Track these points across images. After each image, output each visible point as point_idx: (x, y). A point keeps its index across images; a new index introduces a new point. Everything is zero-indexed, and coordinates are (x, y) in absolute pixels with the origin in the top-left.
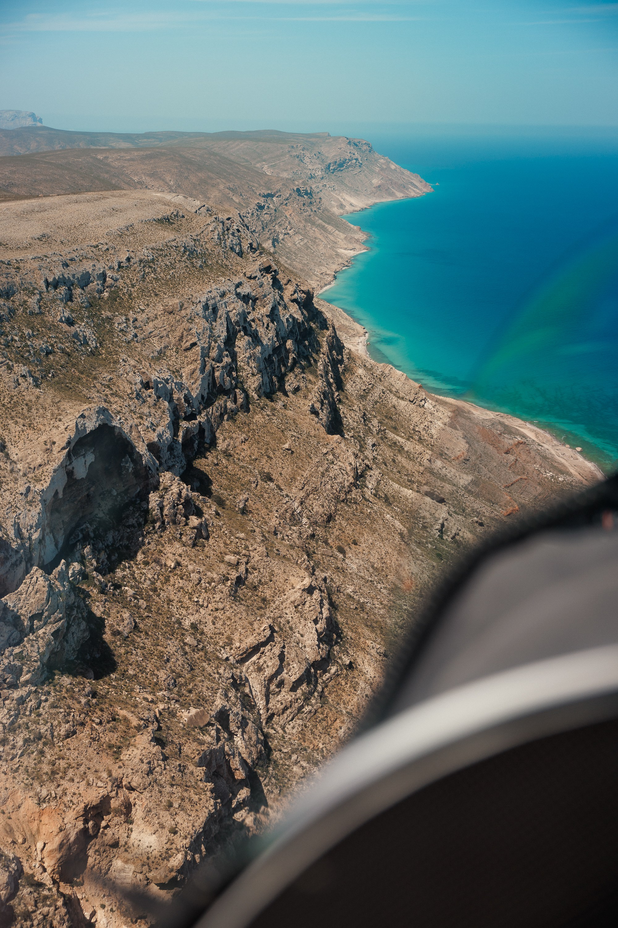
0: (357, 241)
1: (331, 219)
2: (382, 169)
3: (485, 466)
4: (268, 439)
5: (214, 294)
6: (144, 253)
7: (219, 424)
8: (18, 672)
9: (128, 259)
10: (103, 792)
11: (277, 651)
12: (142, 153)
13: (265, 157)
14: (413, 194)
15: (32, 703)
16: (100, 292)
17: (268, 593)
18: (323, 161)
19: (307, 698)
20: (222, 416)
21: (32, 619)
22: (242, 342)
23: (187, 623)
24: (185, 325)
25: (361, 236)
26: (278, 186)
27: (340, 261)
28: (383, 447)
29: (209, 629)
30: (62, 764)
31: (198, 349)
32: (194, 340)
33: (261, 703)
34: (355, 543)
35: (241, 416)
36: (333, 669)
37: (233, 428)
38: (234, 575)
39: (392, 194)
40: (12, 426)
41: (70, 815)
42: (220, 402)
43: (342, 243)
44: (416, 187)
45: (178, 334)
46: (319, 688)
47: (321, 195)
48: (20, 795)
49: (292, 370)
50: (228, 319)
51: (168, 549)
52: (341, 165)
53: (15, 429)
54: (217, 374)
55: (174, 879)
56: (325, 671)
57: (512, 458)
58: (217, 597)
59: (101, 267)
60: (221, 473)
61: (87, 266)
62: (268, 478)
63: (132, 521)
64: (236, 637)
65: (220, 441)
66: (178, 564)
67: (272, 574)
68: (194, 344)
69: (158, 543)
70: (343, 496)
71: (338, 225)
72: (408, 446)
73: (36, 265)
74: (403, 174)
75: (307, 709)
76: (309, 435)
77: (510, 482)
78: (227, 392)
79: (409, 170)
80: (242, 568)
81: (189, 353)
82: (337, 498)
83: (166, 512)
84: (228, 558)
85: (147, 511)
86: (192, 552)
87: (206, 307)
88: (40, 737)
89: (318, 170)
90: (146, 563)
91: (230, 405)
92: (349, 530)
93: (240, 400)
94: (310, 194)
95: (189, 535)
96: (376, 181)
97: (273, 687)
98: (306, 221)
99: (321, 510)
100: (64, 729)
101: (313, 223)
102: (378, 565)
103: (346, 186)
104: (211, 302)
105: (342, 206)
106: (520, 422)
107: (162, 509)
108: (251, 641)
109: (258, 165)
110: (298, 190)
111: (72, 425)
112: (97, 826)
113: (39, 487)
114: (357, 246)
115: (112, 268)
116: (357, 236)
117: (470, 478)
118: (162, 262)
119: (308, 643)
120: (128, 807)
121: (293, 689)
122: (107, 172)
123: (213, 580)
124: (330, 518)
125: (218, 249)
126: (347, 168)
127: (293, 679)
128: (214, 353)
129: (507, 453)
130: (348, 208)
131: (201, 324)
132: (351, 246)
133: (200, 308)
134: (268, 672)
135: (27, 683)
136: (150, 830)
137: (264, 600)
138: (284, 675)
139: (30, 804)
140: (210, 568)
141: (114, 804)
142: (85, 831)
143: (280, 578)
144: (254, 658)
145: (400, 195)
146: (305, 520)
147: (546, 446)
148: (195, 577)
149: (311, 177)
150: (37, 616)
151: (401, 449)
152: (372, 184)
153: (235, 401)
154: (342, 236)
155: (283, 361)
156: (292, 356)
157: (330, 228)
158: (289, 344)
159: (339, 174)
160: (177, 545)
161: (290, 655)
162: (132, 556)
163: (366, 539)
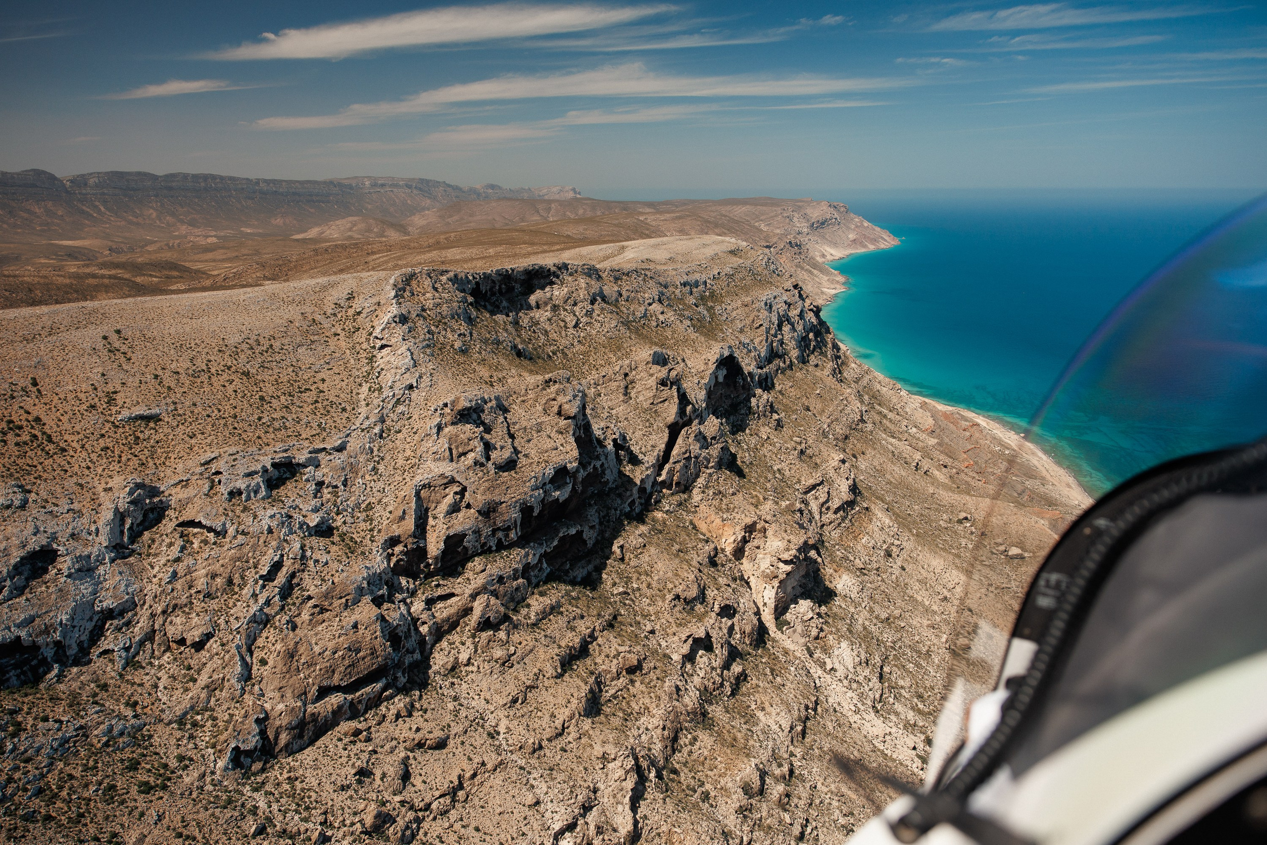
0: (838, 282)
1: (815, 266)
2: (857, 227)
3: (947, 436)
4: (805, 387)
5: (770, 296)
6: (728, 270)
7: (776, 375)
8: (709, 462)
9: (719, 273)
10: (753, 519)
11: (826, 490)
12: (673, 215)
13: (762, 218)
14: (882, 246)
15: (715, 477)
16: (704, 292)
17: (818, 461)
18: (808, 220)
19: (843, 519)
20: (777, 370)
21: (712, 439)
22: (786, 328)
23: (775, 468)
24: (756, 313)
25: (841, 279)
26: (775, 240)
27: (825, 297)
28: (872, 413)
29: (787, 473)
30: (732, 506)
31: (763, 328)
32: (761, 322)
33: (817, 517)
34: (863, 454)
35: (788, 372)
36: (857, 509)
37: (785, 379)
38: (799, 448)
39: (865, 246)
40: (686, 350)
41: (738, 528)
42: (777, 362)
43: (825, 284)
44: (885, 240)
45: (751, 318)
46: (850, 517)
47: (807, 246)
48: (713, 517)
49: (813, 353)
50: (778, 313)
51: (762, 429)
52: (823, 223)
53: (689, 352)
54: (774, 344)
55: (792, 560)
56: (852, 509)
57: (968, 434)
58: (791, 457)
59: (704, 277)
60: (779, 403)
61: (697, 276)
62: (808, 409)
63: (743, 412)
64: (803, 479)
65: (777, 385)
66: (768, 438)
67: (820, 451)
68: (761, 325)
69: (757, 426)
70: (854, 426)
71: (822, 270)
72: (890, 415)
73: (674, 273)
74: (874, 230)
75: (843, 525)
76: (831, 388)
77: (966, 449)
78: (780, 357)
79: (879, 226)
80: (803, 445)
81: (758, 330)
82: (850, 427)
83: (760, 409)
84: (795, 439)
85: (750, 408)
86: (776, 433)
87: (766, 304)
88: (720, 492)
89: (804, 227)
90: (751, 435)
91: (782, 365)
92: (859, 446)
93: (788, 362)
94: (799, 246)
95: (773, 424)
96: (852, 236)
97: (823, 510)
98: (796, 266)
99: (841, 432)
100: (731, 491)
101: (802, 268)
102: (878, 468)
103: (827, 239)
104: (768, 301)
105: (823, 256)
106: (974, 415)
107: (758, 407)
108: (811, 482)
109: (757, 224)
110: (790, 243)
111: (718, 351)
112: (750, 536)
113: (703, 381)
114: (838, 286)
115: (709, 278)
116: (837, 279)
117: (936, 441)
118: (738, 276)
119: (843, 490)
120: (765, 530)
121: (835, 512)
122: (648, 229)
123: (787, 448)
124: (846, 437)
125: (765, 272)
126: (828, 225)
127: (835, 507)
128: (773, 332)
129: (964, 430)
130: (829, 257)
131: (764, 314)
132: (833, 286)
133: (763, 304)
134: (822, 500)
135: (712, 467)
136: (777, 540)
137: (816, 464)
138: (830, 504)
139: (718, 521)
140: (786, 442)
141: (758, 526)
142: (744, 537)
143: (825, 454)
144: (813, 492)
145: (872, 247)
146: (831, 436)
147: (995, 431)
148: (778, 445)
149: (799, 233)
150: (714, 438)
151: (885, 416)
152: (848, 238)
153: (785, 363)
154: (826, 278)
155: (807, 346)
156: (813, 343)
157: (815, 272)
158: (811, 335)
159: (821, 231)
160: (767, 428)
161: (834, 493)
162: (744, 431)
163: (870, 452)
